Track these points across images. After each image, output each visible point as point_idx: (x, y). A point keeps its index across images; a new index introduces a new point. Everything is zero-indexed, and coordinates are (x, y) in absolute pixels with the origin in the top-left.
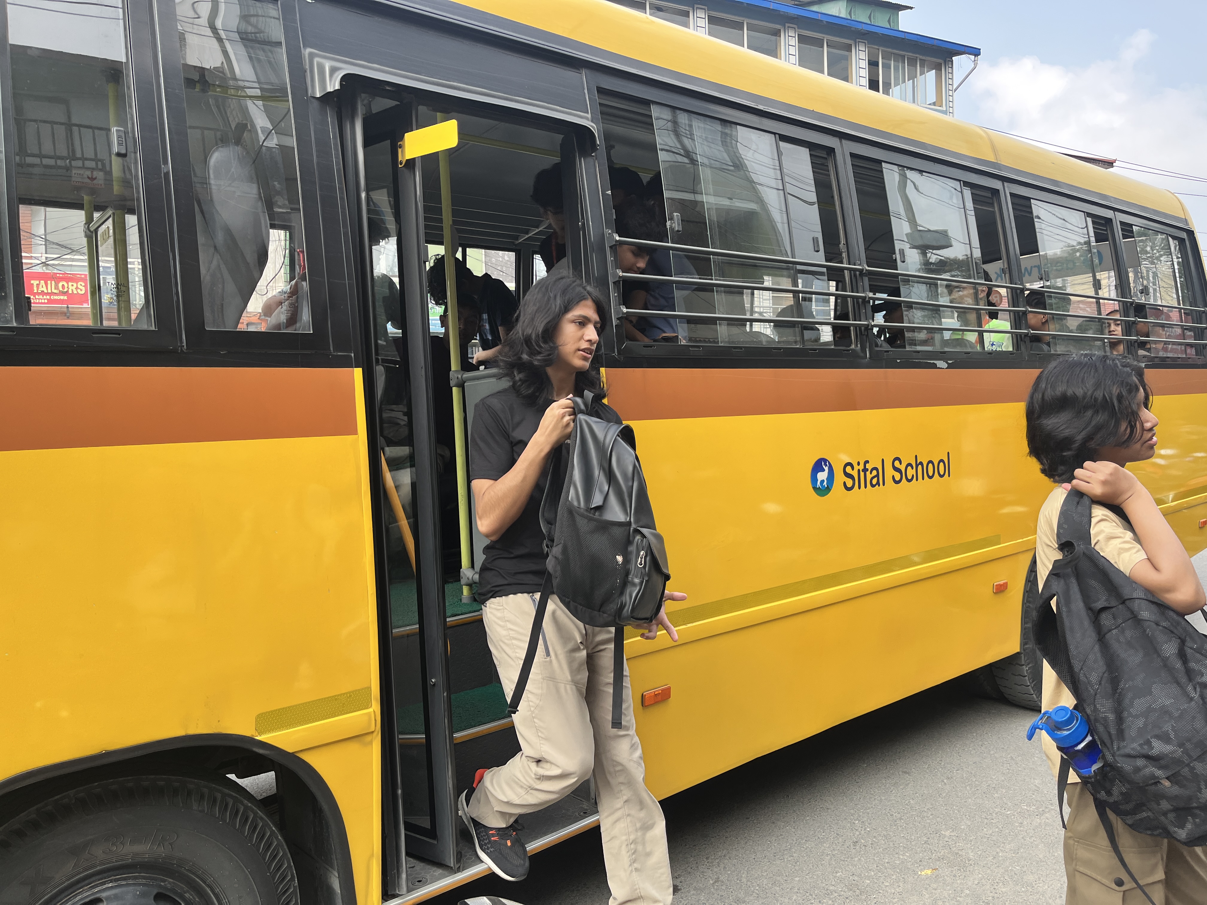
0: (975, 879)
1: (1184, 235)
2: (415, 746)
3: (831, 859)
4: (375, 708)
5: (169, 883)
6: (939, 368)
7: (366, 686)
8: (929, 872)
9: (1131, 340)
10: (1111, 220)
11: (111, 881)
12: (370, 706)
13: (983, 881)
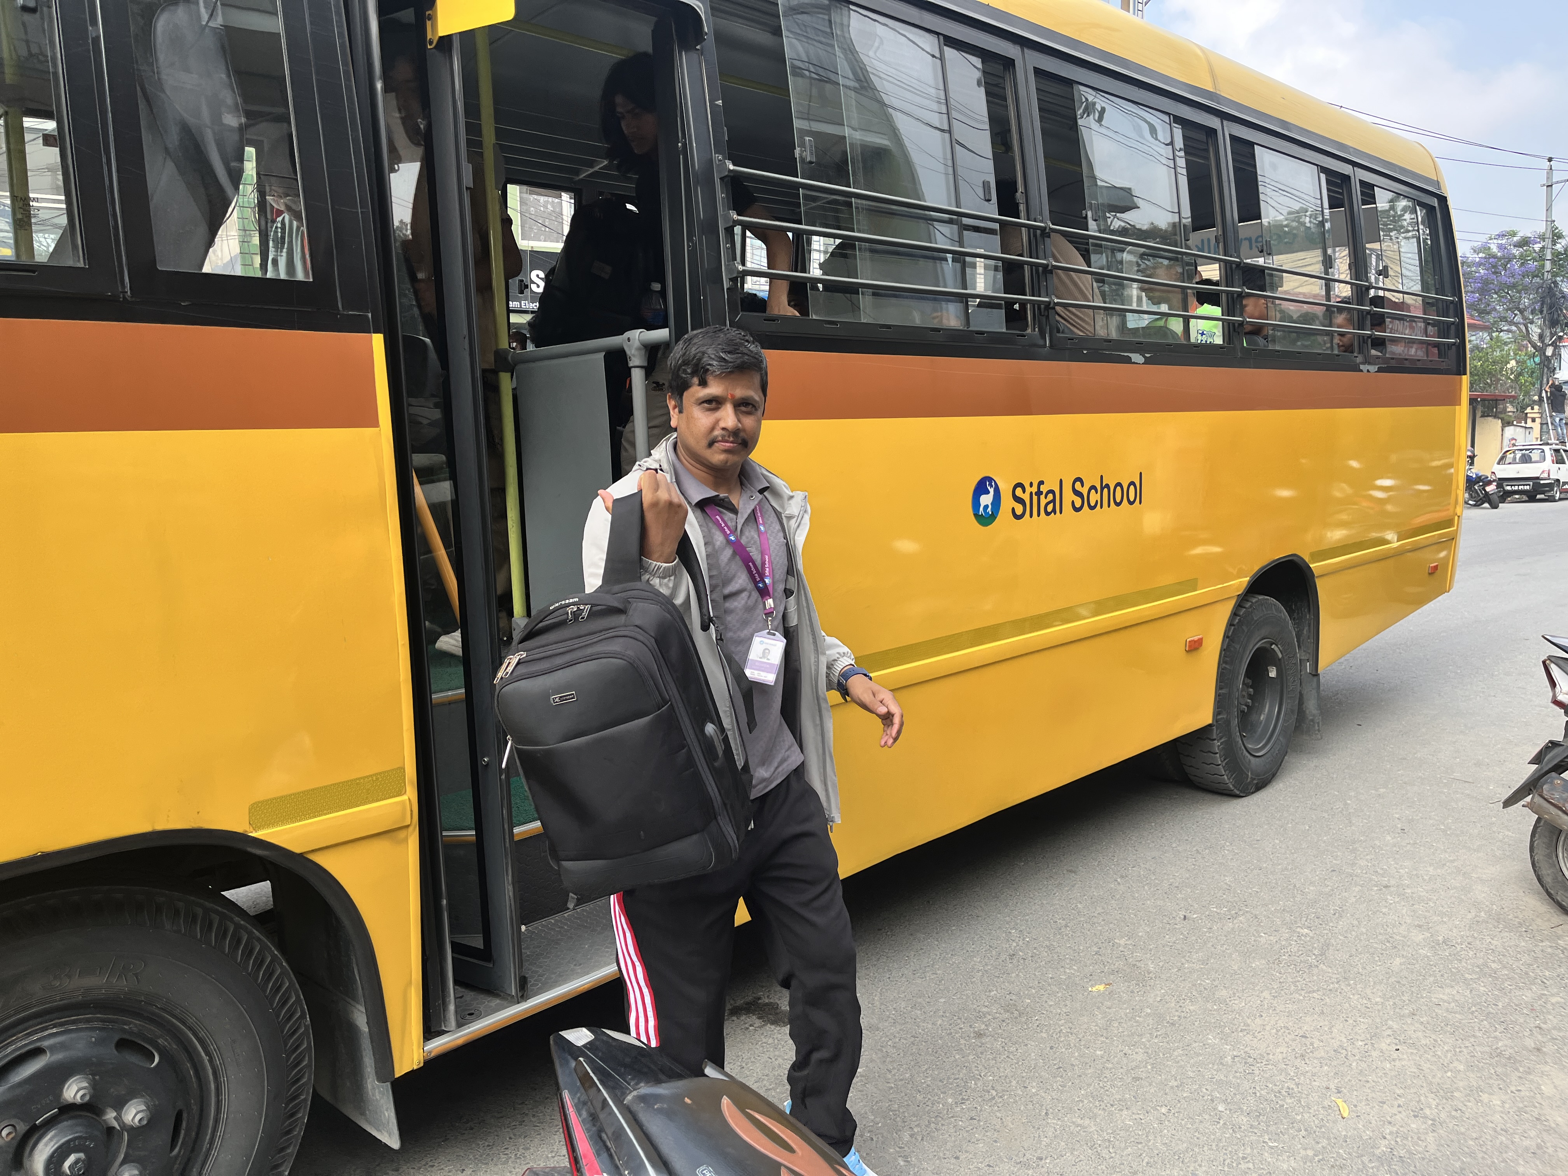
0: (1156, 995)
1: (1435, 202)
2: (462, 844)
3: (983, 976)
4: (410, 795)
5: (133, 1025)
6: (1134, 363)
7: (398, 766)
8: (1101, 988)
9: (1363, 336)
10: (1349, 177)
11: (55, 1026)
12: (403, 792)
13: (1166, 997)
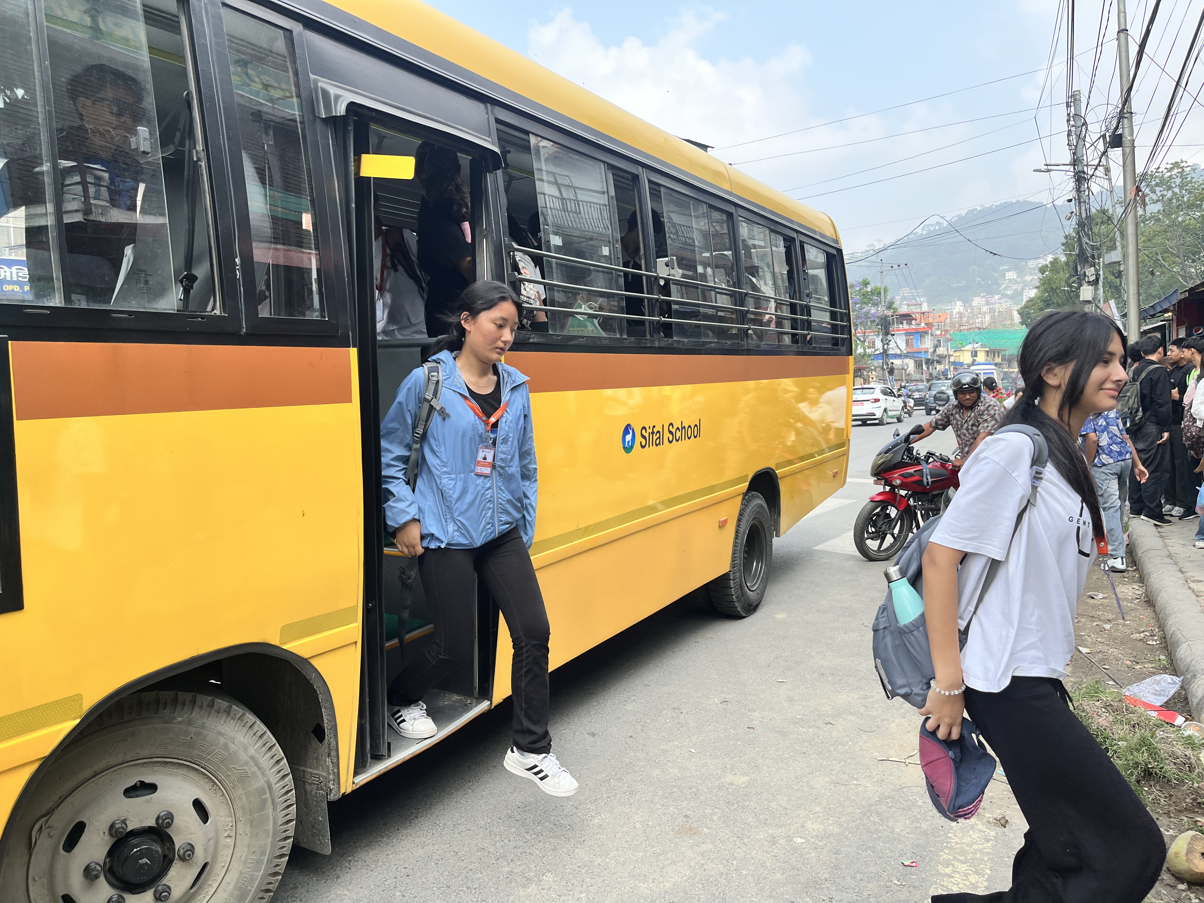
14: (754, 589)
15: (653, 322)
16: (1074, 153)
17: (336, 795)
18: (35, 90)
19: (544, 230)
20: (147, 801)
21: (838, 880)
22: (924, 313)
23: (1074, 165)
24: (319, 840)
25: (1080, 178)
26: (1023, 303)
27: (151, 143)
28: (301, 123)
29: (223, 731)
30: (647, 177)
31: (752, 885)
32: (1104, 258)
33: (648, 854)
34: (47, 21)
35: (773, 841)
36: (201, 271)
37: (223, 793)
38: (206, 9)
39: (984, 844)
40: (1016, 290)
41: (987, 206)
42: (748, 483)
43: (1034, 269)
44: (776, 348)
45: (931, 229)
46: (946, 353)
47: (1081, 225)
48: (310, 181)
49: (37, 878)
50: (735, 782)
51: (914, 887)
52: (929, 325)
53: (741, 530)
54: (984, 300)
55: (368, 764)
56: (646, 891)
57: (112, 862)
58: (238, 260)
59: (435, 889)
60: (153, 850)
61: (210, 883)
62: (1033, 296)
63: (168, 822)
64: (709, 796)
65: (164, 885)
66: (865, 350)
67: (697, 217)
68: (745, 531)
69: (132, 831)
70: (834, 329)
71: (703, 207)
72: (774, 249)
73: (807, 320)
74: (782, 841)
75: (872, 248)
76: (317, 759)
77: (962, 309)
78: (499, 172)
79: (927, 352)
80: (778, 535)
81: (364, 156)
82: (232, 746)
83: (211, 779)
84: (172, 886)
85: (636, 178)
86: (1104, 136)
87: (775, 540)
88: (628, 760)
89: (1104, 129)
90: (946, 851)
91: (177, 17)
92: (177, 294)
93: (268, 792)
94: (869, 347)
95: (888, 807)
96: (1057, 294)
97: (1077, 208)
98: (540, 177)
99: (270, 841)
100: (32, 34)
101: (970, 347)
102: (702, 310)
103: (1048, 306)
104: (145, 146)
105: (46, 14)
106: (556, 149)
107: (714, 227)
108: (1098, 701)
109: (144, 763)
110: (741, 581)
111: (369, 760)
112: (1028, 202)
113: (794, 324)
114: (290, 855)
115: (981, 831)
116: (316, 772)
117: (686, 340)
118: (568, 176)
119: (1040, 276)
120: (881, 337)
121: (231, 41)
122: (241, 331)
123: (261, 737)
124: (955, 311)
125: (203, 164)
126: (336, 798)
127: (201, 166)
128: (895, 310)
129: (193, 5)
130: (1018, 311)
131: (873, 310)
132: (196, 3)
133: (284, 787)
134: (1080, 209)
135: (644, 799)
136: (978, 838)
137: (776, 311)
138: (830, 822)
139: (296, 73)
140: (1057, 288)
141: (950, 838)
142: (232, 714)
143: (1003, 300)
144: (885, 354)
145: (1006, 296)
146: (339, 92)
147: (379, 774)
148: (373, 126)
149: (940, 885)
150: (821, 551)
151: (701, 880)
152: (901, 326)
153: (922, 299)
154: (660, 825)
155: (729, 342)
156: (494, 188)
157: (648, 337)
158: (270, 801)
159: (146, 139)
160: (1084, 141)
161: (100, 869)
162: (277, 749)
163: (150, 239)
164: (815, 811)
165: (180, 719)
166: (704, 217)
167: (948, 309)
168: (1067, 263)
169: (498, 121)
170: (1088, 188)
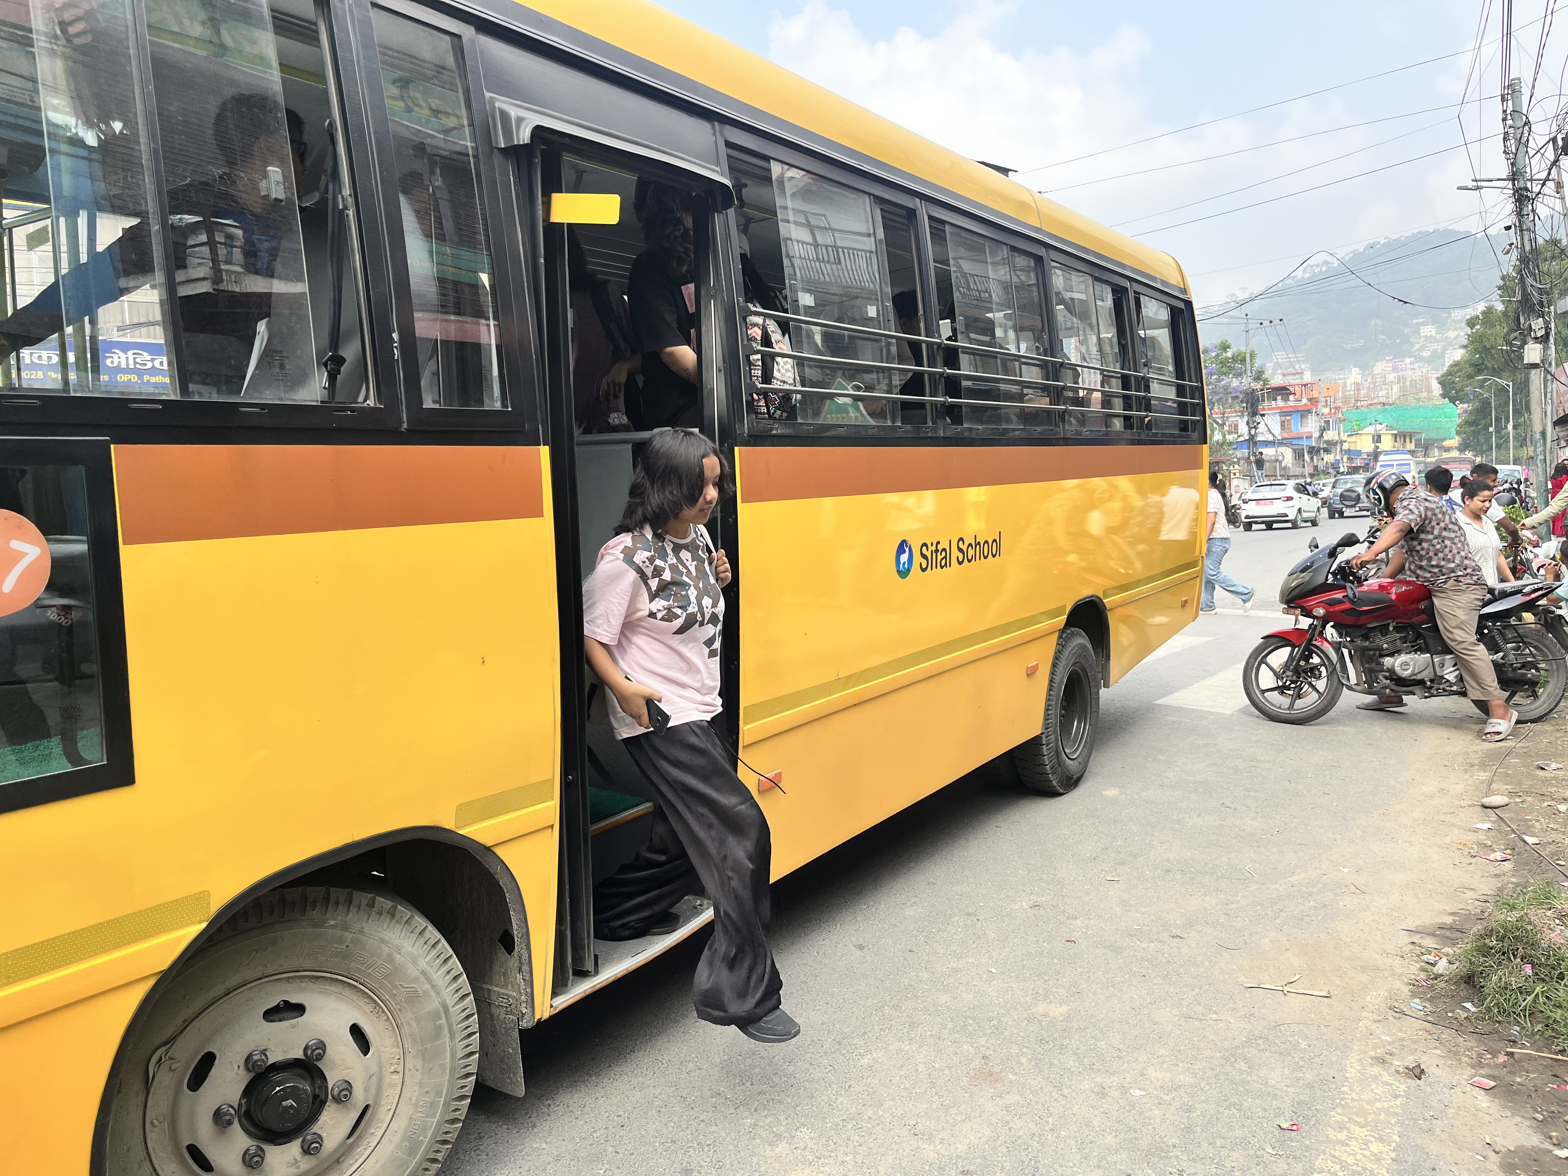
14: (1074, 757)
15: (936, 405)
16: (1512, 164)
17: (530, 1021)
18: (137, 123)
19: (790, 286)
20: (293, 1027)
21: (1191, 1147)
22: (1305, 385)
23: (1513, 180)
24: (510, 1078)
25: (1522, 198)
26: (1445, 369)
27: (285, 188)
28: (474, 156)
29: (386, 938)
30: (927, 212)
31: (1073, 1151)
32: (1555, 306)
33: (934, 1106)
34: (150, 35)
35: (1102, 1093)
36: (350, 352)
37: (388, 1018)
38: (351, 12)
39: (1390, 1101)
40: (1436, 350)
41: (1394, 237)
42: (1066, 617)
43: (1460, 321)
44: (1104, 435)
45: (1316, 271)
46: (1337, 438)
47: (1524, 260)
48: (486, 230)
49: (155, 1122)
50: (1051, 1014)
51: (1295, 1157)
52: (1313, 401)
53: (1057, 679)
54: (1390, 365)
55: (570, 983)
56: (932, 1155)
57: (248, 1103)
58: (395, 336)
59: (657, 1144)
60: (299, 1089)
61: (373, 1131)
62: (1459, 358)
63: (319, 1054)
64: (1015, 1031)
65: (315, 1134)
66: (1224, 436)
67: (994, 264)
68: (1062, 680)
69: (274, 1064)
70: (1182, 408)
71: (1002, 250)
72: (1099, 303)
73: (1144, 397)
74: (1115, 1094)
75: (1233, 299)
76: (505, 974)
77: (1359, 379)
78: (731, 212)
79: (1311, 437)
80: (1106, 686)
81: (555, 197)
82: (398, 956)
83: (372, 998)
84: (324, 1135)
85: (911, 214)
86: (1554, 140)
87: (1103, 692)
88: (907, 982)
89: (1554, 128)
90: (1339, 1111)
91: (316, 24)
92: (321, 381)
93: (443, 1016)
94: (1230, 433)
95: (1260, 1051)
96: (1492, 356)
97: (1519, 238)
98: (786, 218)
99: (447, 1078)
100: (131, 52)
101: (1370, 429)
102: (1003, 387)
103: (1479, 372)
104: (278, 192)
105: (149, 26)
106: (810, 180)
107: (1018, 276)
108: (1550, 909)
109: (289, 978)
110: (1057, 747)
111: (571, 977)
112: (1451, 231)
113: (1128, 403)
114: (473, 1097)
115: (1387, 1084)
116: (504, 991)
117: (980, 427)
118: (824, 216)
119: (1468, 330)
120: (1246, 418)
121: (385, 54)
122: (401, 426)
123: (434, 946)
124: (1349, 382)
125: (351, 213)
126: (530, 1025)
127: (348, 216)
128: (1266, 381)
129: (335, 8)
130: (1437, 379)
131: (1235, 383)
132: (339, 5)
133: (463, 1011)
134: (1522, 239)
135: (929, 1033)
136: (1383, 1093)
137: (1102, 386)
138: (1180, 1069)
139: (467, 92)
140: (1492, 347)
141: (1344, 1093)
142: (397, 917)
143: (1417, 365)
144: (1252, 441)
145: (1422, 359)
146: (523, 113)
147: (583, 995)
148: (567, 157)
149: (1330, 1155)
150: (1165, 706)
151: (1005, 1142)
152: (1273, 402)
153: (1303, 366)
154: (950, 1068)
155: (1039, 429)
156: (724, 232)
157: (930, 424)
158: (446, 1029)
159: (278, 183)
160: (1527, 147)
161: (233, 1113)
162: (454, 962)
163: (286, 312)
164: (1159, 1054)
165: (332, 922)
166: (1004, 264)
167: (1340, 379)
168: (1505, 314)
169: (729, 144)
170: (1533, 211)
